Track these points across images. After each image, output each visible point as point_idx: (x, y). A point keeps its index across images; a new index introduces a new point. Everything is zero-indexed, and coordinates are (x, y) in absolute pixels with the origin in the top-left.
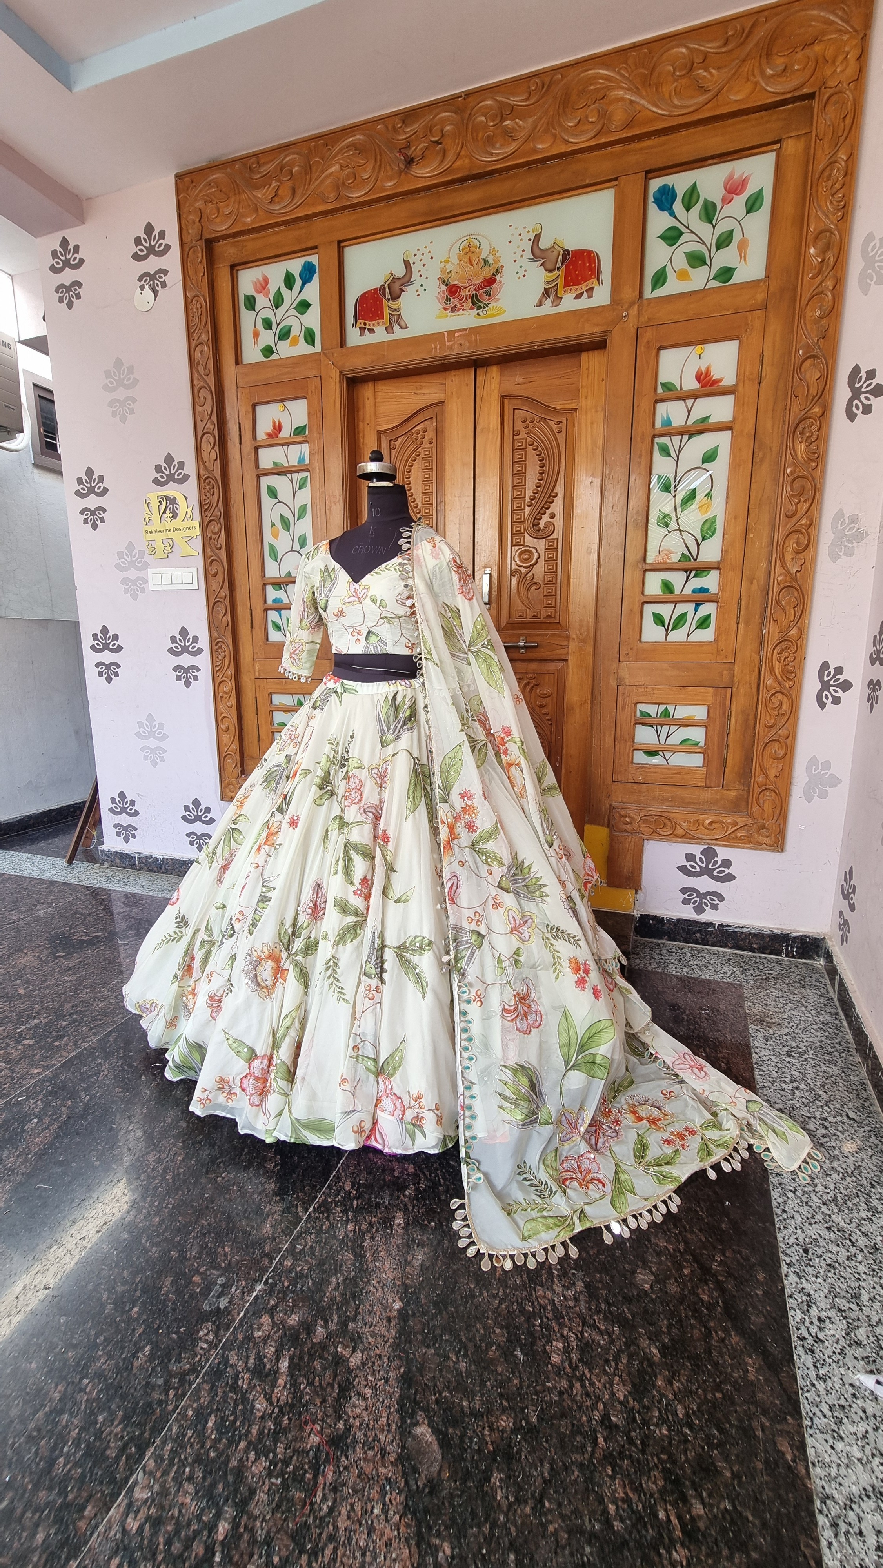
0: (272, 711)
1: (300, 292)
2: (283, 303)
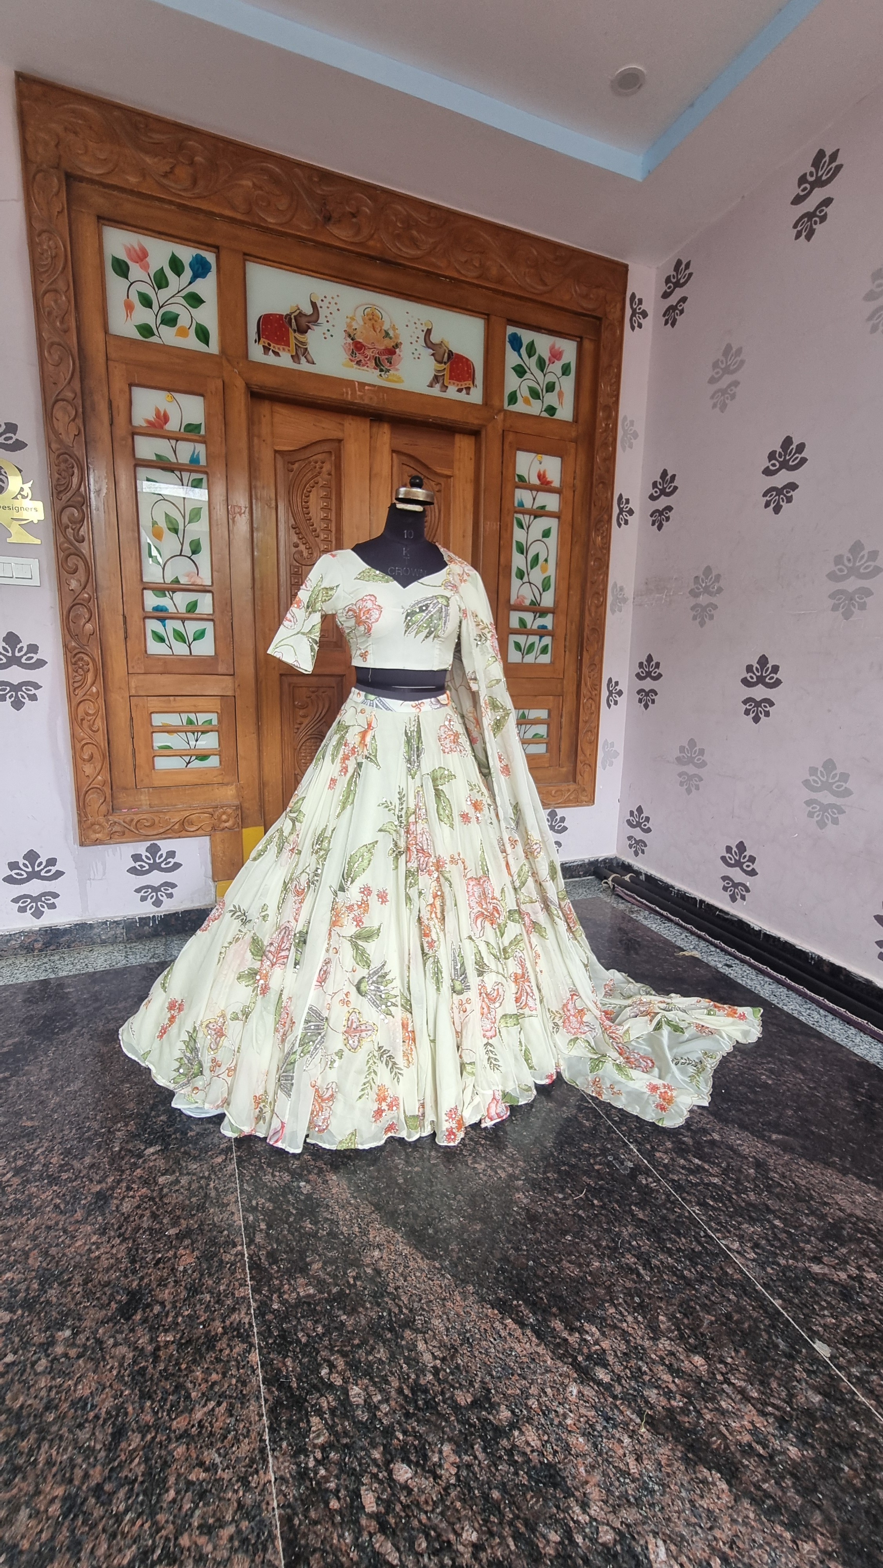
0: (151, 733)
1: (190, 283)
2: (167, 286)
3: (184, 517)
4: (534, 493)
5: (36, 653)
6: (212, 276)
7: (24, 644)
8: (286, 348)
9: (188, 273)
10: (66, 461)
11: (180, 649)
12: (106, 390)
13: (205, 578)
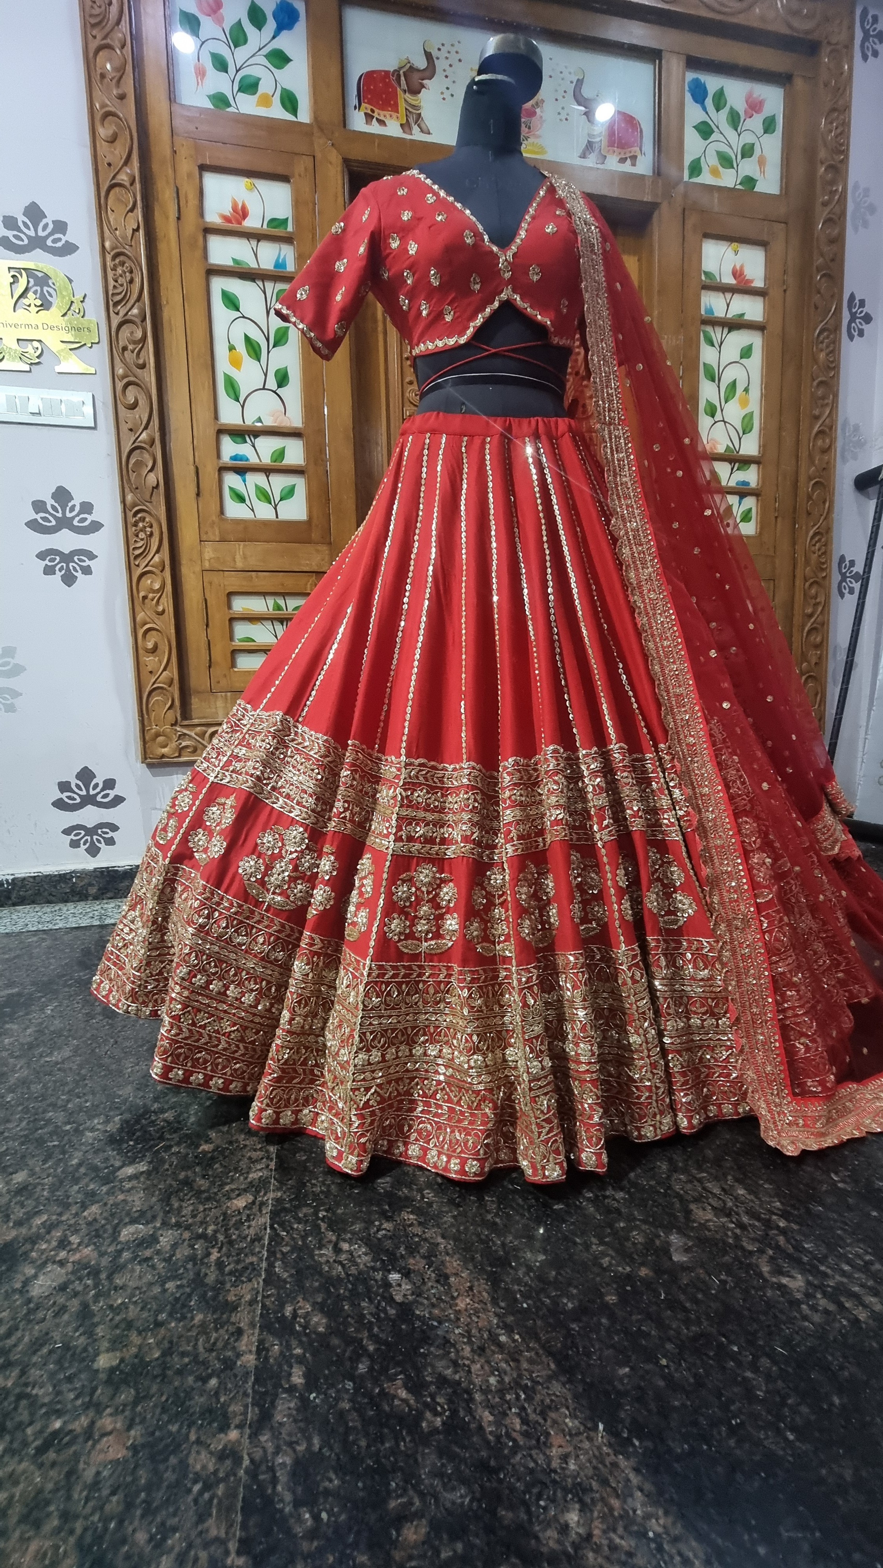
0: (232, 620)
1: (274, 37)
2: (245, 41)
3: (268, 340)
4: (728, 295)
5: (90, 513)
6: (301, 27)
7: (76, 502)
8: (394, 115)
9: (271, 25)
10: (122, 264)
11: (264, 512)
12: (170, 172)
13: (295, 418)
